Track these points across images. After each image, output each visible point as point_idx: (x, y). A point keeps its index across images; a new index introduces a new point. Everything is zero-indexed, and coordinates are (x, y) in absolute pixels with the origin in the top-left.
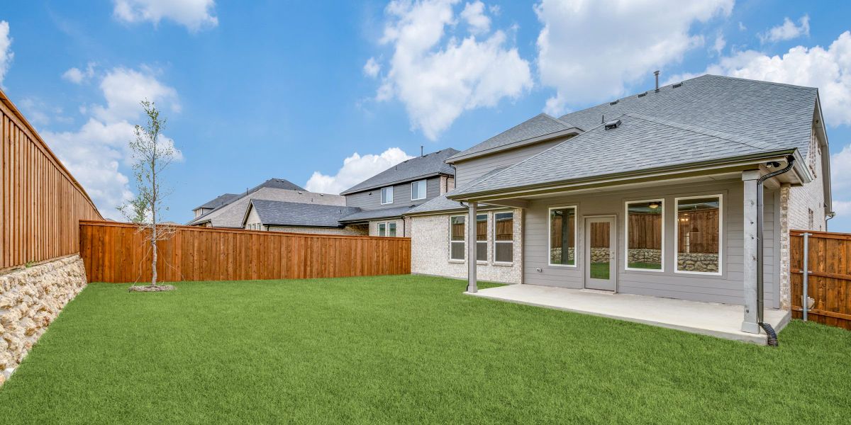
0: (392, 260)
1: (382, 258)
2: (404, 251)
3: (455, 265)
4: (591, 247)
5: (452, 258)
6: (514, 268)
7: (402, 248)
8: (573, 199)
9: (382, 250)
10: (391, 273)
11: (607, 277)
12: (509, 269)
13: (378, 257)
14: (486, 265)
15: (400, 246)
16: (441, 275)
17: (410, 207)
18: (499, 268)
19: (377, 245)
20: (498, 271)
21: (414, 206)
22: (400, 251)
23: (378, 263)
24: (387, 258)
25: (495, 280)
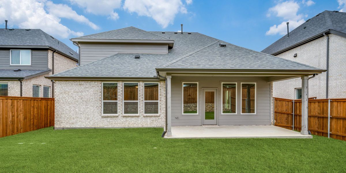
0: (25, 118)
1: (17, 117)
2: (35, 110)
3: (109, 119)
4: (206, 103)
5: (104, 113)
6: (160, 117)
7: (34, 107)
8: (197, 79)
9: (17, 109)
10: (25, 131)
11: (213, 119)
12: (157, 118)
13: (13, 116)
14: (138, 117)
15: (32, 105)
16: (93, 127)
17: (15, 71)
18: (149, 118)
19: (12, 104)
20: (148, 120)
21: (19, 70)
22: (32, 109)
23: (13, 122)
24: (21, 117)
25: (146, 126)
